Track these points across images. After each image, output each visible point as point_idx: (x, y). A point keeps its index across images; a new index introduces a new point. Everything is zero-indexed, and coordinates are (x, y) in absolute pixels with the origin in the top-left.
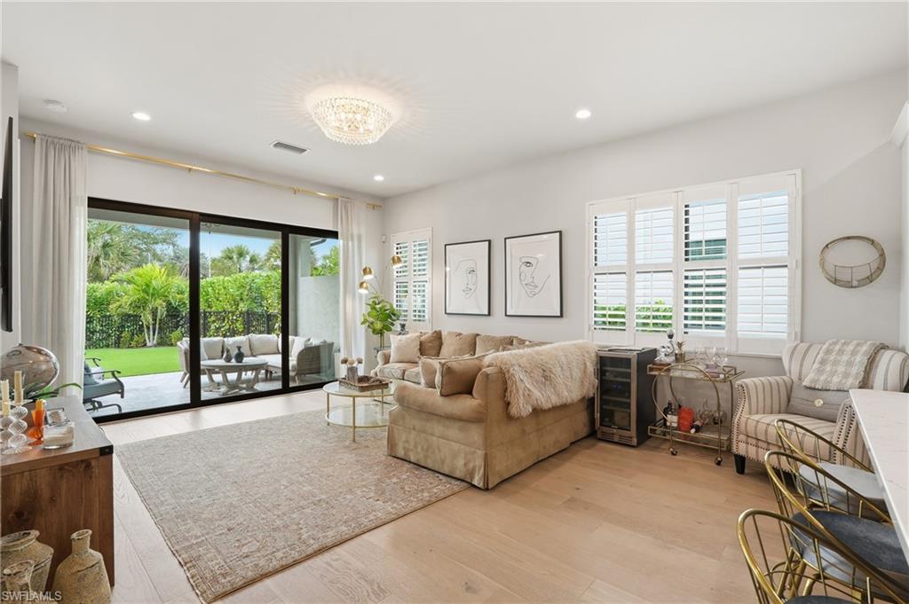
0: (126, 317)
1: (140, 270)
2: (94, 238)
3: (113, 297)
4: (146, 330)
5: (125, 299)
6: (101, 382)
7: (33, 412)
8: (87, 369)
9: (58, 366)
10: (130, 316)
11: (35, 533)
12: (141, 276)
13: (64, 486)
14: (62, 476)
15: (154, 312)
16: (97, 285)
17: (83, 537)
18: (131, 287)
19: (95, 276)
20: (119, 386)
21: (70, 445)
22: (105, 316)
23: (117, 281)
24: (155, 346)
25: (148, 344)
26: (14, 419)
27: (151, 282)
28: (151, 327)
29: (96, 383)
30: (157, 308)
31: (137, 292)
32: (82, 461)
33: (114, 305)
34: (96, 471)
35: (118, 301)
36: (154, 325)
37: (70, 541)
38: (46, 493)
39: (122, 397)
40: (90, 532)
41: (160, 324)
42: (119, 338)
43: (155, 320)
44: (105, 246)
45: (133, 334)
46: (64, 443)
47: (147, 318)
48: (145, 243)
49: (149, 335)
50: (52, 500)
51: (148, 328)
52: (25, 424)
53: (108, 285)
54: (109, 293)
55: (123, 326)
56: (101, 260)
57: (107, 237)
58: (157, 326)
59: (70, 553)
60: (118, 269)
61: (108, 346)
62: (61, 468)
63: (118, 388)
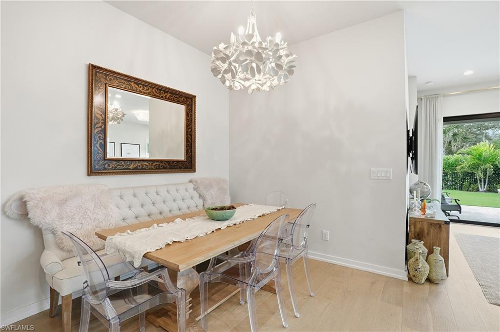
0: (466, 174)
1: (475, 147)
2: (448, 132)
3: (459, 163)
4: (479, 182)
5: (465, 163)
6: (450, 204)
7: (423, 204)
8: (443, 196)
9: (431, 190)
10: (468, 173)
11: (422, 242)
12: (475, 150)
13: (432, 231)
14: (431, 227)
15: (485, 172)
16: (450, 156)
17: (437, 249)
18: (469, 156)
19: (449, 151)
20: (458, 207)
21: (434, 217)
22: (454, 173)
23: (460, 153)
24: (485, 192)
25: (480, 190)
26: (417, 204)
27: (482, 153)
28: (482, 180)
29: (447, 204)
30: (487, 169)
31: (473, 159)
32: (438, 224)
33: (460, 167)
34: (443, 229)
35: (462, 164)
36: (485, 179)
37: (433, 249)
38: (426, 231)
39: (460, 213)
40: (440, 248)
41: (489, 179)
42: (462, 185)
43: (485, 176)
44: (455, 135)
45: (470, 184)
46: (432, 216)
47: (479, 175)
48: (479, 130)
49: (481, 185)
50: (428, 234)
51: (481, 181)
52: (420, 207)
53: (456, 156)
54: (457, 160)
55: (464, 179)
56: (452, 143)
57: (456, 130)
58: (487, 180)
59: (433, 253)
60: (462, 147)
61: (455, 189)
62: (431, 224)
63: (458, 208)
